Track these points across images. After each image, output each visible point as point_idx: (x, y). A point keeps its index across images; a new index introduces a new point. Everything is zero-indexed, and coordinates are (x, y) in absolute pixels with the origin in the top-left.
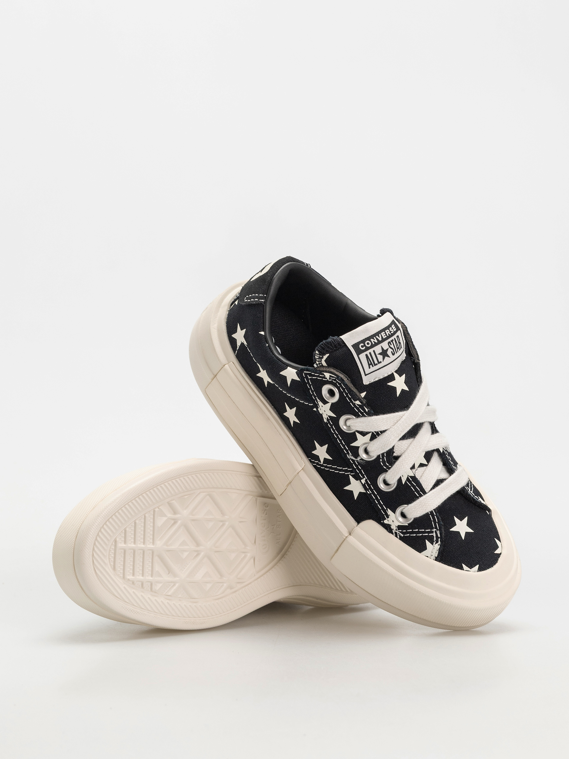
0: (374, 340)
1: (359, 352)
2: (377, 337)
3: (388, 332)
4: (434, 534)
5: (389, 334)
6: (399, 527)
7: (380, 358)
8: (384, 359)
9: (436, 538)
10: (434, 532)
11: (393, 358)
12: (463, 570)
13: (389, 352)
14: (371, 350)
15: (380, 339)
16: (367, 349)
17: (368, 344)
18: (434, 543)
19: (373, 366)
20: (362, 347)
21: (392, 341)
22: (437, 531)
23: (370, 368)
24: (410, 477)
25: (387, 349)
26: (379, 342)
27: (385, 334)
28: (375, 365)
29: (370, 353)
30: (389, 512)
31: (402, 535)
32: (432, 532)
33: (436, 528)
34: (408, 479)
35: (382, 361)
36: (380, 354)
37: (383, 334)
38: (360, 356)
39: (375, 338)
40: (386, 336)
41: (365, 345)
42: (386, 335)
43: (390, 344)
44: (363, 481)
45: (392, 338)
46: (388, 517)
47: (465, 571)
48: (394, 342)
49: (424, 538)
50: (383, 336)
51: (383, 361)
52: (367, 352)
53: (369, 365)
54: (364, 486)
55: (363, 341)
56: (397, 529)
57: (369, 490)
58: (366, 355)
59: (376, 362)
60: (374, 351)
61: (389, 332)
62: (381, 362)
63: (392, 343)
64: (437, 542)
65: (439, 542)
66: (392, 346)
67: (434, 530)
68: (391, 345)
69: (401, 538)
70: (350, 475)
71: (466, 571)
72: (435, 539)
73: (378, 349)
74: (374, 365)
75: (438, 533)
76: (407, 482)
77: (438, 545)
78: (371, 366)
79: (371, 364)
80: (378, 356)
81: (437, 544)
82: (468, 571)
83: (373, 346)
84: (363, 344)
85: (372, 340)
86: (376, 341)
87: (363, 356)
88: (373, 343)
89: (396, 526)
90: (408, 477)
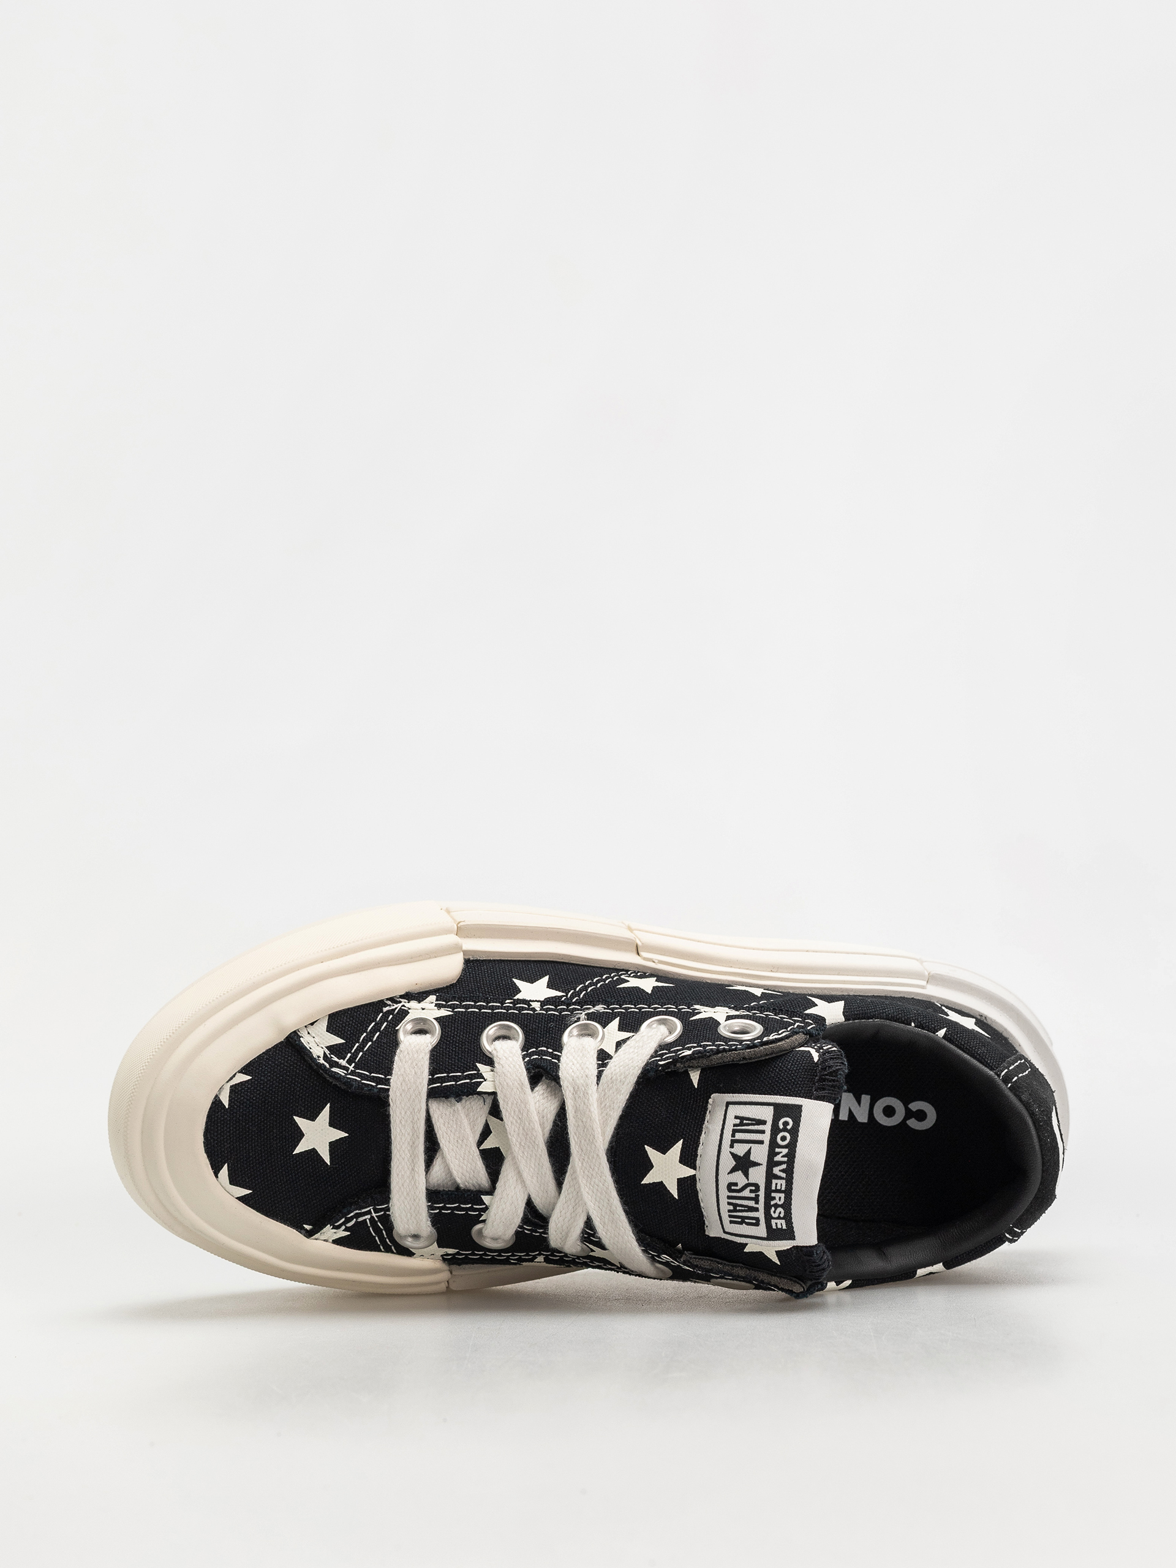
0: (783, 1157)
1: (780, 1111)
2: (784, 1166)
3: (780, 1198)
4: (343, 1062)
5: (774, 1198)
6: (404, 1013)
7: (740, 1150)
8: (734, 1156)
9: (336, 1061)
10: (349, 1066)
11: (725, 1179)
12: (240, 1072)
13: (739, 1178)
14: (766, 1138)
15: (776, 1170)
16: (775, 1130)
17: (784, 1138)
18: (328, 1052)
20: (786, 1124)
21: (756, 1199)
22: (346, 1072)
23: (736, 1117)
24: (481, 1083)
25: (746, 1175)
26: (771, 1163)
27: (779, 1188)
28: (734, 1132)
29: (763, 1132)
30: (444, 1012)
31: (385, 1009)
32: (349, 1062)
33: (353, 1073)
34: (481, 1076)
35: (732, 1150)
36: (749, 1152)
37: (781, 1184)
38: (772, 1107)
39: (785, 1159)
40: (773, 1188)
41: (785, 1130)
42: (776, 1191)
43: (754, 1188)
44: (536, 1006)
45: (761, 1205)
46: (436, 1005)
47: (235, 1074)
48: (752, 1203)
49: (350, 1039)
50: (779, 1182)
51: (730, 1152)
52: (768, 1128)
53: (742, 1119)
54: (527, 1002)
55: (794, 1132)
56: (403, 1008)
57: (511, 1005)
58: (764, 1122)
59: (739, 1136)
60: (761, 1142)
61: (777, 1201)
62: (732, 1146)
63: (753, 1195)
64: (325, 1057)
65: (322, 1061)
67: (351, 1068)
68: (751, 1191)
69: (381, 1004)
70: (565, 994)
71: (234, 1076)
72: (336, 1059)
73: (760, 1154)
74: (735, 1128)
75: (341, 1072)
76: (476, 1072)
77: (319, 1057)
78: (738, 1121)
79: (741, 1124)
80: (747, 1147)
81: (322, 1056)
82: (231, 1079)
83: (773, 1144)
84: (789, 1127)
85: (785, 1151)
86: (778, 1158)
87: (767, 1114)
88: (777, 1150)
89: (409, 1009)
90: (483, 1078)
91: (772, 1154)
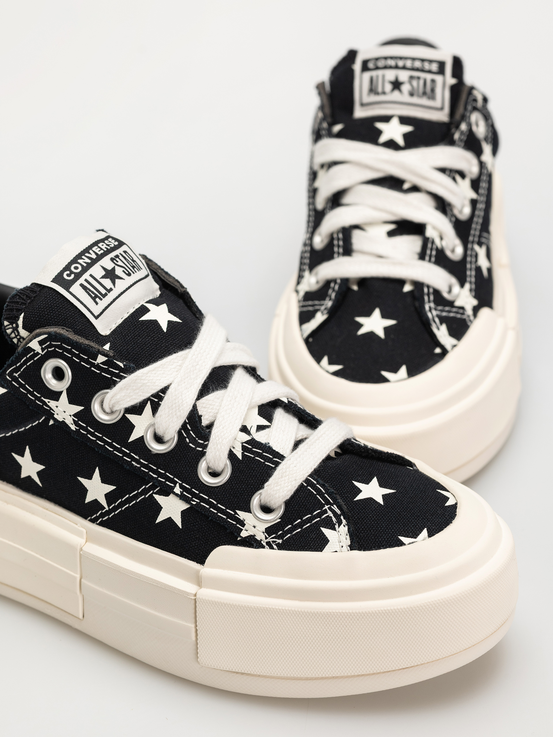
0: (84, 259)
1: (67, 285)
2: (87, 255)
3: (102, 245)
4: (330, 513)
5: (106, 249)
6: (269, 531)
7: (107, 283)
8: (114, 283)
9: (335, 517)
10: (328, 510)
11: (129, 280)
12: (404, 544)
13: (119, 272)
14: (86, 276)
15: (94, 256)
16: (78, 276)
17: (76, 268)
18: (337, 526)
19: (101, 299)
20: (68, 275)
21: (117, 257)
22: (332, 507)
23: (97, 303)
24: (246, 442)
25: (114, 269)
27: (99, 249)
28: (105, 296)
29: (86, 280)
30: (242, 515)
31: (280, 541)
32: (325, 512)
33: (328, 503)
34: (244, 448)
35: (112, 287)
36: (103, 277)
37: (95, 249)
38: (71, 290)
39: (83, 257)
40: (102, 252)
41: (72, 272)
42: (102, 249)
43: (114, 261)
44: (177, 490)
45: (116, 253)
46: (243, 525)
47: (408, 544)
48: (121, 257)
49: (316, 530)
50: (97, 251)
51: (115, 287)
52: (82, 280)
53: (94, 299)
54: (181, 497)
56: (267, 536)
57: (194, 499)
58: (82, 285)
59: (103, 291)
61: (105, 246)
62: (111, 289)
63: (117, 259)
64: (340, 523)
65: (344, 522)
66: (120, 263)
67: (326, 507)
69: (280, 547)
70: (154, 495)
71: (410, 544)
72: (334, 519)
74: (102, 297)
75: (335, 508)
76: (245, 453)
77: (344, 526)
78: (97, 300)
79: (96, 296)
80: (103, 281)
81: (342, 526)
82: (413, 543)
83: (85, 270)
84: (68, 272)
85: (80, 261)
86: (89, 261)
87: (76, 289)
88: (85, 265)
89: (263, 533)
90: (243, 446)
91: (89, 266)
